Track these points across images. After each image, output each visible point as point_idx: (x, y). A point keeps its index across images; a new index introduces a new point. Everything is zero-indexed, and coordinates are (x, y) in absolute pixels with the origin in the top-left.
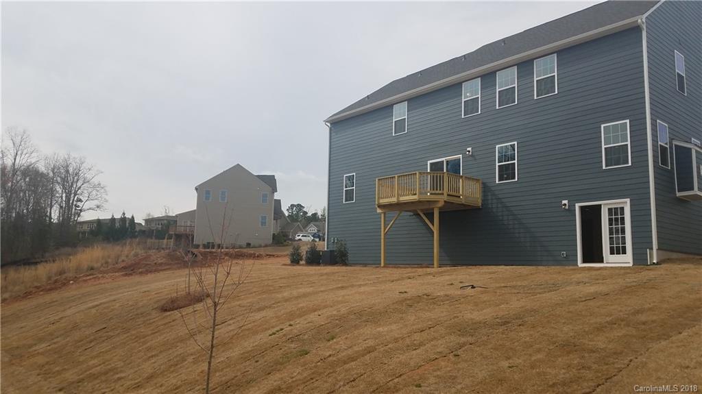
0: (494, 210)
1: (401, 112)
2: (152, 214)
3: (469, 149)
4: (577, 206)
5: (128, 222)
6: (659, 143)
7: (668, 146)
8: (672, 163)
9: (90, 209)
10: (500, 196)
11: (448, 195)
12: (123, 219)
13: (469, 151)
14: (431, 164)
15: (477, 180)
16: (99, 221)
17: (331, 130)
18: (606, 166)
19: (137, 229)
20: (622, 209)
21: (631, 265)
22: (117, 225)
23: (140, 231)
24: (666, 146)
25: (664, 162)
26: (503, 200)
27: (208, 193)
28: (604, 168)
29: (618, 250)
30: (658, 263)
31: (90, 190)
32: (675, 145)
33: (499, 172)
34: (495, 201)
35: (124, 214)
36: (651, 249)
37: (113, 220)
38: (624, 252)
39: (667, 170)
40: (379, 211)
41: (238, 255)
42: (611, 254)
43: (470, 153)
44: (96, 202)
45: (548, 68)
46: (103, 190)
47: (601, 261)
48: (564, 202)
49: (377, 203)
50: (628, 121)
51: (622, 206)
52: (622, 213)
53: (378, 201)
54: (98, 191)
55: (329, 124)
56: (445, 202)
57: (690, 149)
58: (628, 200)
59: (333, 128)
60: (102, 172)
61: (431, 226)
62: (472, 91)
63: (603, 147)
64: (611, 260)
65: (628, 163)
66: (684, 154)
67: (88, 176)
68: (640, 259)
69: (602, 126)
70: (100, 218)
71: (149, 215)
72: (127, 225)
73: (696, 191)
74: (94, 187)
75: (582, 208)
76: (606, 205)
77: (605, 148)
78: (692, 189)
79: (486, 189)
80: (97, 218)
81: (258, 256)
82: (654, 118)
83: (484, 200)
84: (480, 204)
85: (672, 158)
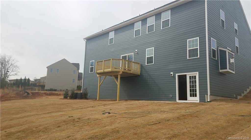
0: (145, 76)
1: (112, 35)
2: (36, 77)
3: (136, 50)
4: (177, 75)
5: (27, 80)
6: (212, 48)
7: (216, 50)
8: (218, 57)
9: (13, 75)
10: (147, 70)
11: (124, 69)
12: (25, 79)
13: (136, 52)
14: (122, 56)
15: (139, 64)
16: (17, 80)
17: (86, 43)
18: (189, 58)
19: (30, 83)
20: (195, 77)
21: (198, 102)
22: (23, 81)
23: (31, 84)
24: (215, 49)
25: (214, 56)
26: (148, 72)
27: (52, 69)
28: (188, 58)
29: (193, 95)
30: (210, 102)
31: (13, 68)
32: (219, 49)
33: (147, 60)
34: (145, 72)
35: (25, 77)
36: (207, 95)
37: (21, 79)
38: (196, 96)
39: (216, 60)
40: (98, 76)
41: (51, 94)
42: (190, 97)
43: (137, 52)
44: (15, 73)
45: (167, 16)
46: (18, 68)
47: (186, 100)
48: (171, 73)
49: (96, 72)
50: (198, 38)
51: (195, 75)
52: (195, 79)
53: (96, 71)
54: (16, 68)
55: (86, 40)
56: (123, 72)
57: (226, 51)
58: (198, 73)
59: (87, 42)
60: (18, 61)
61: (117, 83)
62: (138, 26)
63: (188, 49)
64: (191, 99)
65: (198, 56)
66: (223, 53)
67: (13, 63)
68: (202, 99)
69: (188, 40)
70: (18, 79)
71: (35, 78)
72: (27, 81)
73: (228, 70)
74: (15, 67)
75: (179, 76)
76: (188, 75)
77: (189, 50)
78: (226, 69)
79: (142, 67)
80: (16, 79)
81: (59, 95)
82: (210, 37)
83: (141, 72)
84: (139, 74)
85: (218, 55)
